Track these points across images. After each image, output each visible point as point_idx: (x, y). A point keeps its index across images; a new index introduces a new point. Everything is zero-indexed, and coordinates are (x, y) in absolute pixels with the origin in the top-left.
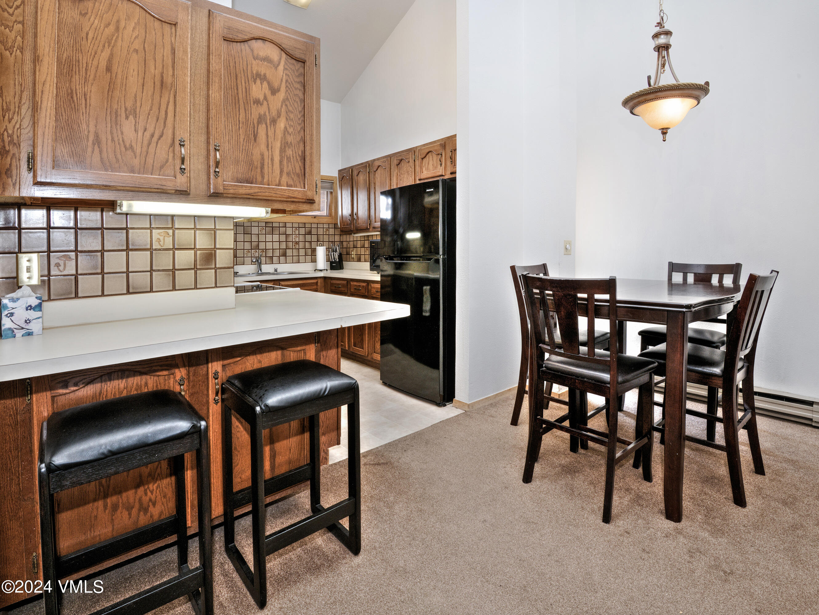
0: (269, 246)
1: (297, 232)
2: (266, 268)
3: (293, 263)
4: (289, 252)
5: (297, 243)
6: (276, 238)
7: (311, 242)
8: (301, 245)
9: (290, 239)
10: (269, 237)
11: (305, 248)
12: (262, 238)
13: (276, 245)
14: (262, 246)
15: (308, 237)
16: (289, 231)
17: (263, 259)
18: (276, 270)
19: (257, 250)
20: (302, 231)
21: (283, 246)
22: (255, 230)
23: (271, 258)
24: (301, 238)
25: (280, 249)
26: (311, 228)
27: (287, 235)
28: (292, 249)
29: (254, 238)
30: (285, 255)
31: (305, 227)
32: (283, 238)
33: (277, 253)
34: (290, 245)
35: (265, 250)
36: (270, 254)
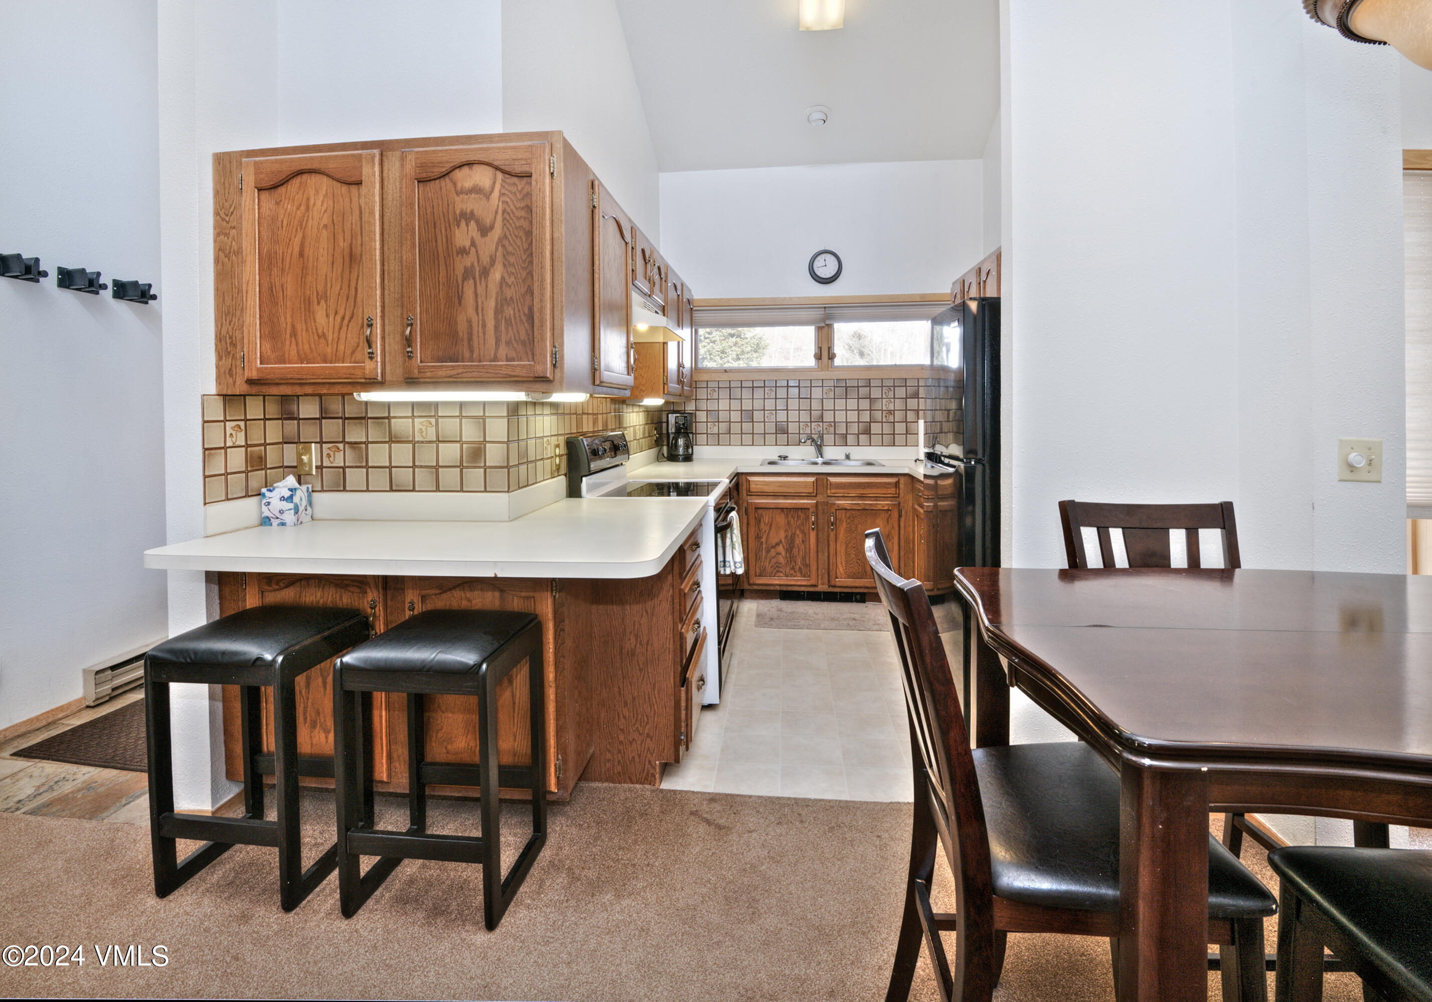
0: (840, 417)
1: (891, 394)
2: (831, 452)
3: (882, 445)
4: (875, 428)
5: (891, 412)
6: (852, 404)
7: (917, 411)
8: (899, 416)
9: (878, 406)
10: (840, 404)
11: (906, 422)
12: (828, 405)
13: (853, 416)
14: (828, 417)
15: (912, 403)
16: (876, 393)
17: (828, 438)
18: (848, 457)
19: (821, 424)
20: (901, 392)
21: (866, 417)
22: (817, 393)
23: (845, 436)
24: (899, 404)
25: (859, 422)
26: (918, 386)
27: (872, 400)
28: (882, 422)
29: (816, 405)
30: (868, 432)
31: (906, 386)
32: (865, 404)
33: (854, 429)
34: (878, 415)
35: (833, 424)
36: (842, 430)
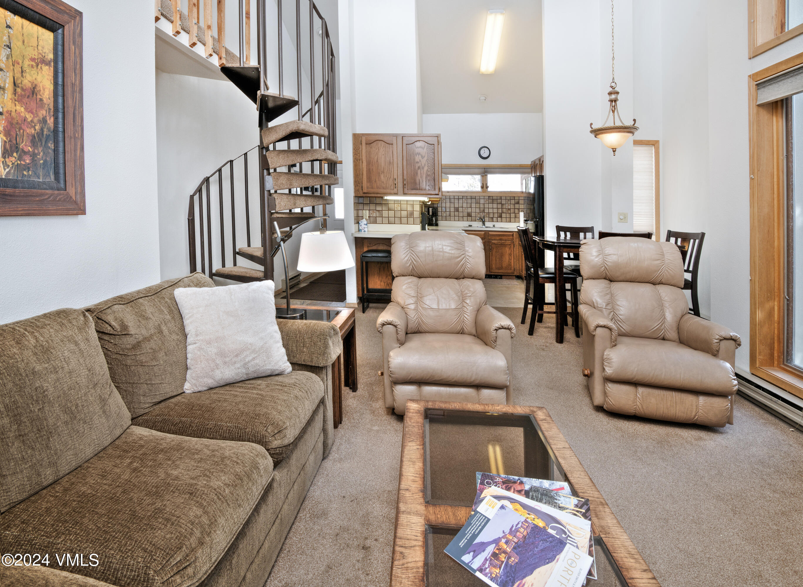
0: (491, 211)
1: (509, 202)
2: (487, 224)
3: (506, 221)
4: (504, 215)
5: (509, 209)
6: (495, 206)
7: (519, 209)
8: (512, 211)
9: (504, 207)
10: (491, 206)
12: (486, 206)
13: (495, 211)
14: (486, 210)
15: (517, 206)
16: (504, 202)
17: (487, 219)
18: (494, 226)
19: (484, 213)
20: (513, 202)
21: (500, 211)
22: (482, 201)
23: (492, 218)
24: (512, 206)
25: (498, 213)
26: (519, 199)
27: (502, 205)
28: (506, 213)
29: (482, 206)
30: (501, 217)
31: (514, 199)
32: (500, 206)
33: (496, 215)
34: (504, 210)
35: (488, 213)
36: (491, 216)
